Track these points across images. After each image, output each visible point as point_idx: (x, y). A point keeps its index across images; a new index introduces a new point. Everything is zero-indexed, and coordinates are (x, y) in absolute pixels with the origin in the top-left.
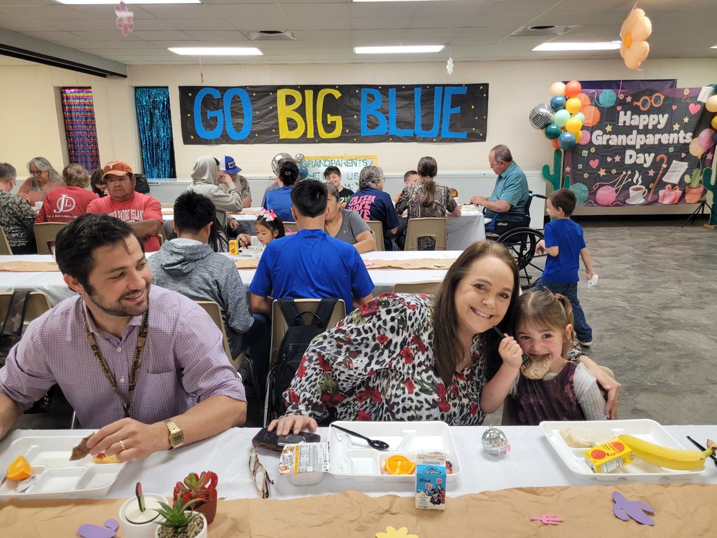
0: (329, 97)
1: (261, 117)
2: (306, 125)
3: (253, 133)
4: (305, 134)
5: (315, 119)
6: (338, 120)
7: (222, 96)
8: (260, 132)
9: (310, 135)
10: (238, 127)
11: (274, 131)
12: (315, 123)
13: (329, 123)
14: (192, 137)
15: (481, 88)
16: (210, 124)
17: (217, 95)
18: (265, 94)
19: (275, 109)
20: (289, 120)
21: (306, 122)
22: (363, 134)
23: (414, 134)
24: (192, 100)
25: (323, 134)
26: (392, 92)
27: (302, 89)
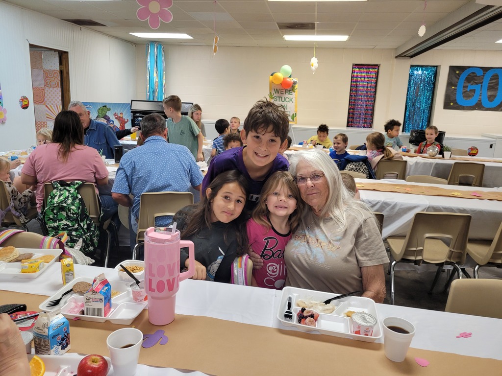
7: (484, 74)
10: (491, 98)
14: (452, 104)
17: (480, 73)
24: (458, 76)
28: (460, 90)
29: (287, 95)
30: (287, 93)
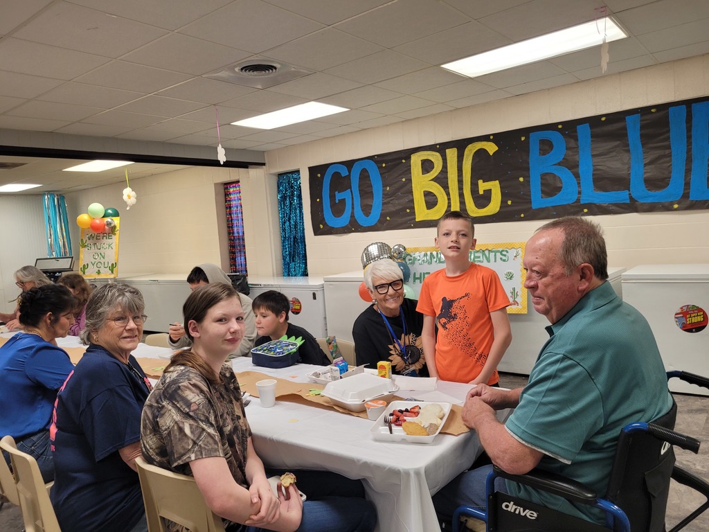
1: (392, 194)
2: (449, 199)
3: (383, 216)
4: (448, 208)
5: (461, 189)
6: (495, 187)
7: (350, 171)
8: (392, 214)
10: (367, 210)
11: (408, 211)
12: (461, 195)
13: (481, 192)
14: (322, 227)
16: (338, 209)
17: (344, 172)
18: (395, 164)
19: (409, 181)
20: (428, 194)
21: (448, 194)
22: (535, 206)
23: (631, 198)
24: (321, 182)
25: (473, 210)
26: (584, 132)
27: (441, 148)
28: (326, 202)
29: (104, 241)
30: (105, 238)
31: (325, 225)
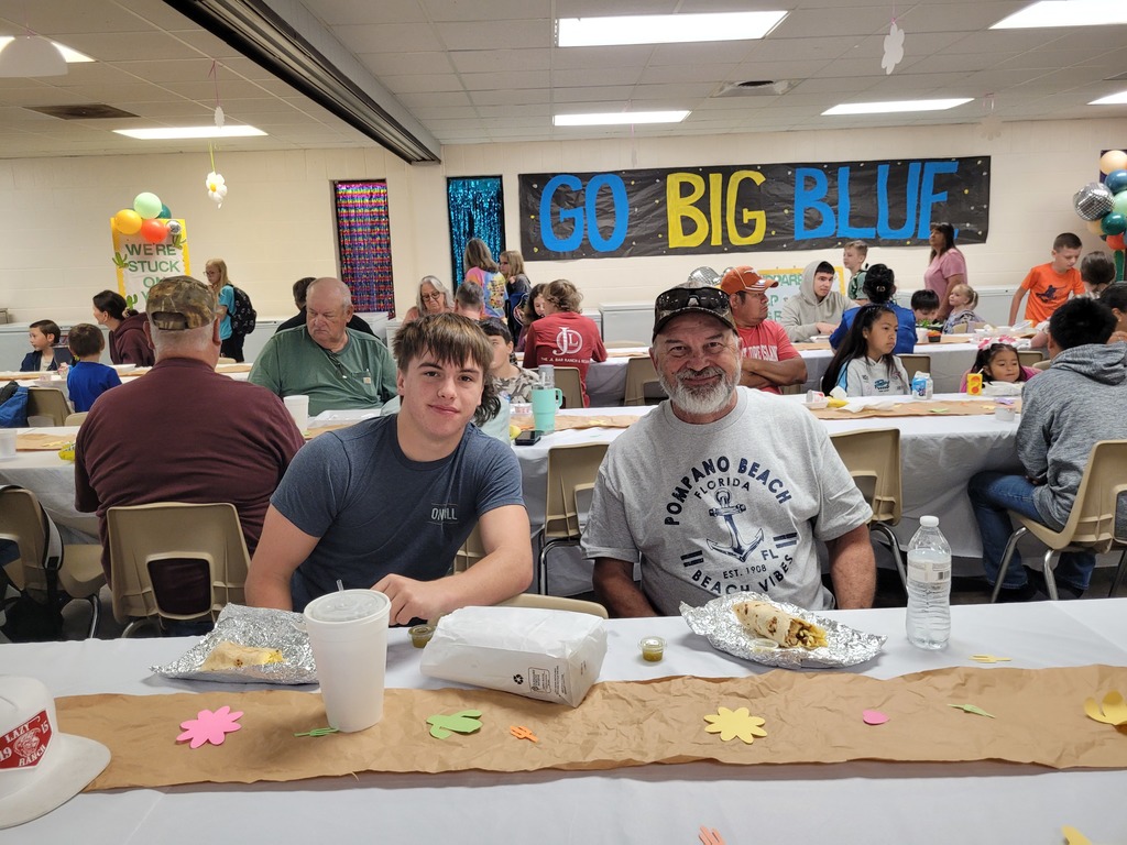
0: (746, 184)
1: (642, 216)
2: (710, 226)
3: (628, 240)
4: (709, 239)
5: (724, 216)
6: (760, 217)
7: (584, 186)
8: (639, 239)
9: (716, 241)
10: (606, 232)
11: (660, 236)
12: (724, 223)
13: (746, 221)
14: (536, 250)
15: (979, 162)
16: (563, 229)
17: (576, 186)
18: (649, 182)
19: (664, 203)
20: (686, 219)
21: (709, 221)
22: (797, 237)
23: (877, 235)
24: (538, 194)
25: (735, 238)
26: (844, 174)
27: (705, 172)
28: (546, 220)
29: (161, 257)
30: (161, 253)
31: (542, 247)
